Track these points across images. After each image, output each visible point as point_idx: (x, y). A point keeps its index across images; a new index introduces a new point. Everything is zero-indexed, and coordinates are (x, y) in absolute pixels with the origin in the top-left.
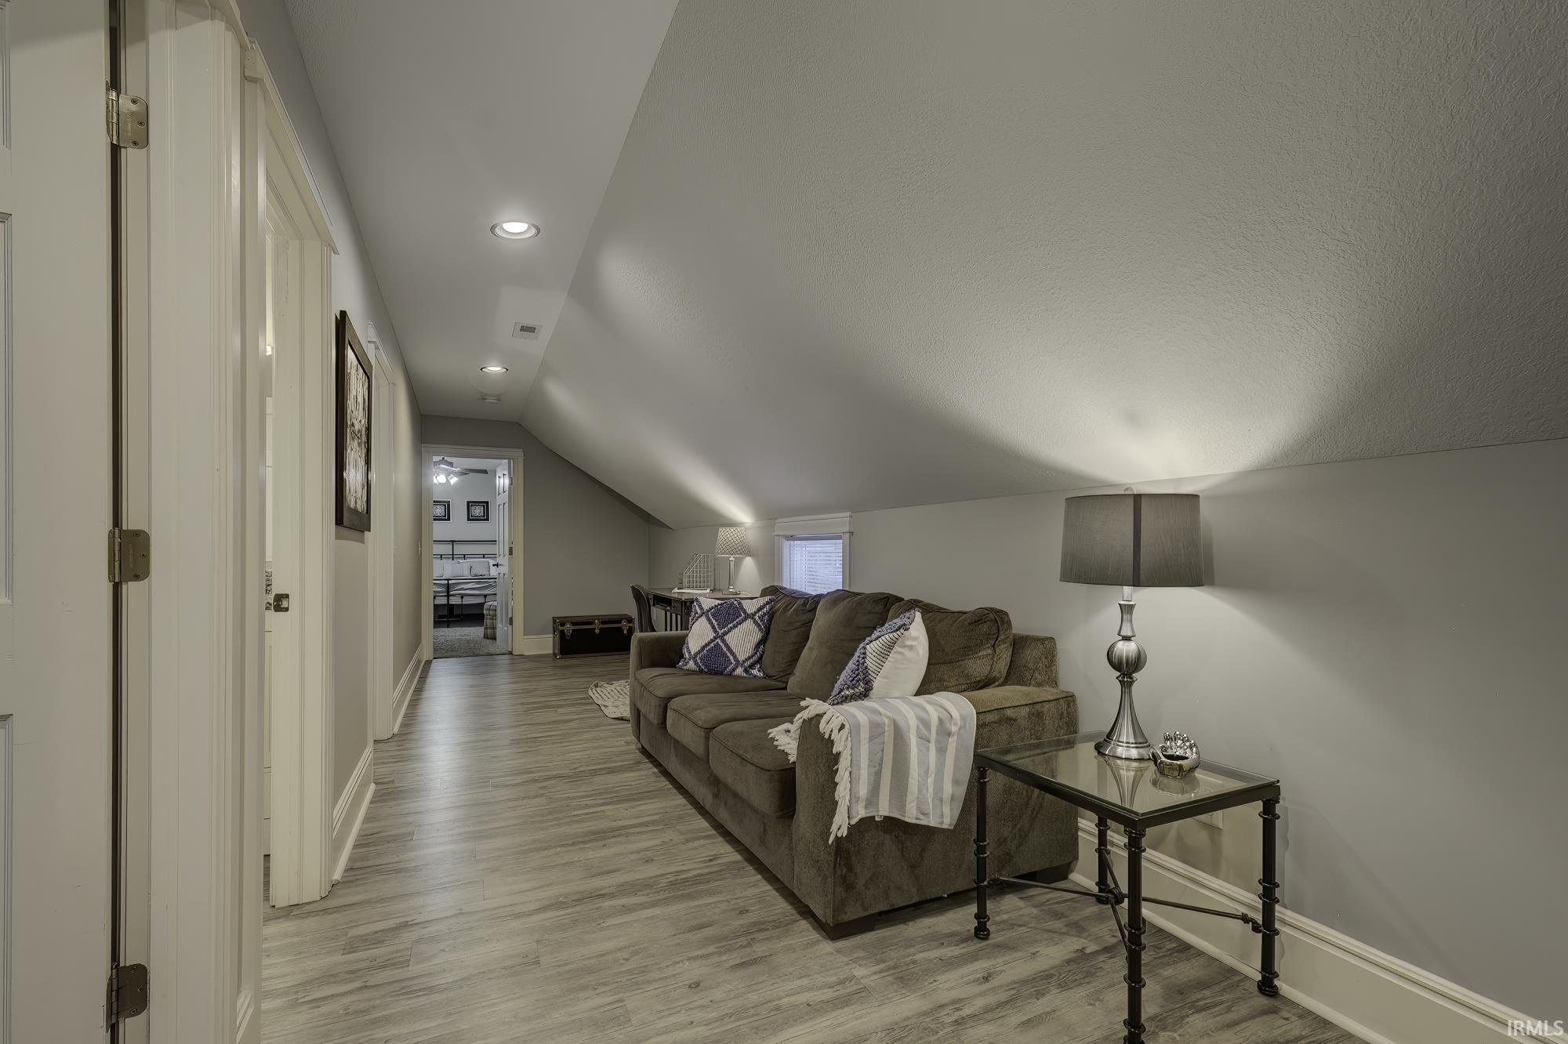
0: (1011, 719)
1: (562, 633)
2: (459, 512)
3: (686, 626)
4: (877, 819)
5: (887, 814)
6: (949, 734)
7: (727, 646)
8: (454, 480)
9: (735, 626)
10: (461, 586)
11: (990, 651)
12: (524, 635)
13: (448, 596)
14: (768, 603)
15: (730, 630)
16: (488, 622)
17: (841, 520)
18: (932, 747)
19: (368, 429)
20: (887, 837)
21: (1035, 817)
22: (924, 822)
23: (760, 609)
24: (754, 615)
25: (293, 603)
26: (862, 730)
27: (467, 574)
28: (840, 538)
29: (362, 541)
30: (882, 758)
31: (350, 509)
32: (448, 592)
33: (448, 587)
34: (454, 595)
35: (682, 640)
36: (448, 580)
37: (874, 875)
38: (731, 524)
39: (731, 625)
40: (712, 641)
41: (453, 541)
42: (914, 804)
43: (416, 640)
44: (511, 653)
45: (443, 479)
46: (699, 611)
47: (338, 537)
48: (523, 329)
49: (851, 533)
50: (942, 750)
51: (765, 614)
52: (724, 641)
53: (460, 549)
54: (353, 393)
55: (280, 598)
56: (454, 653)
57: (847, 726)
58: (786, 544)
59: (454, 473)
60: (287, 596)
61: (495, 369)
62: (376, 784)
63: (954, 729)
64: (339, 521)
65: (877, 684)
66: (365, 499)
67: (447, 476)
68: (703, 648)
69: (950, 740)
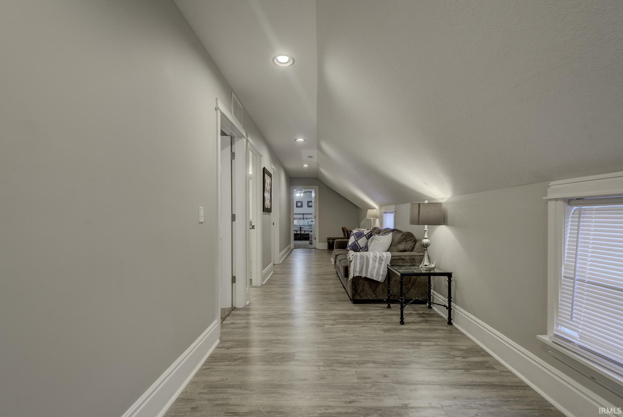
0: (403, 259)
1: (329, 242)
2: (305, 205)
3: (349, 238)
4: (362, 277)
5: (364, 276)
6: (383, 260)
7: (358, 243)
8: (302, 195)
9: (360, 238)
10: (304, 228)
11: (405, 243)
12: (319, 243)
13: (301, 231)
14: (370, 232)
15: (359, 239)
16: (310, 239)
17: (393, 207)
18: (377, 262)
19: (271, 189)
20: (366, 282)
21: (413, 285)
22: (372, 278)
23: (367, 234)
24: (366, 235)
25: (255, 227)
26: (358, 257)
27: (307, 224)
28: (393, 213)
29: (270, 215)
30: (363, 263)
31: (266, 208)
32: (301, 229)
33: (301, 228)
34: (302, 231)
35: (347, 242)
36: (301, 226)
37: (362, 290)
38: (373, 208)
39: (359, 238)
40: (354, 242)
41: (303, 214)
42: (369, 274)
43: (289, 242)
44: (315, 248)
45: (298, 195)
46: (352, 234)
47: (263, 214)
48: (309, 157)
49: (395, 211)
50: (380, 264)
51: (369, 235)
52: (357, 242)
53: (305, 216)
54: (267, 182)
55: (253, 226)
56: (300, 247)
57: (354, 255)
58: (384, 214)
59: (302, 193)
60: (254, 226)
61: (306, 166)
62: (273, 271)
63: (384, 259)
64: (264, 211)
65: (369, 249)
66: (270, 205)
67: (300, 194)
68: (352, 244)
69: (383, 262)
